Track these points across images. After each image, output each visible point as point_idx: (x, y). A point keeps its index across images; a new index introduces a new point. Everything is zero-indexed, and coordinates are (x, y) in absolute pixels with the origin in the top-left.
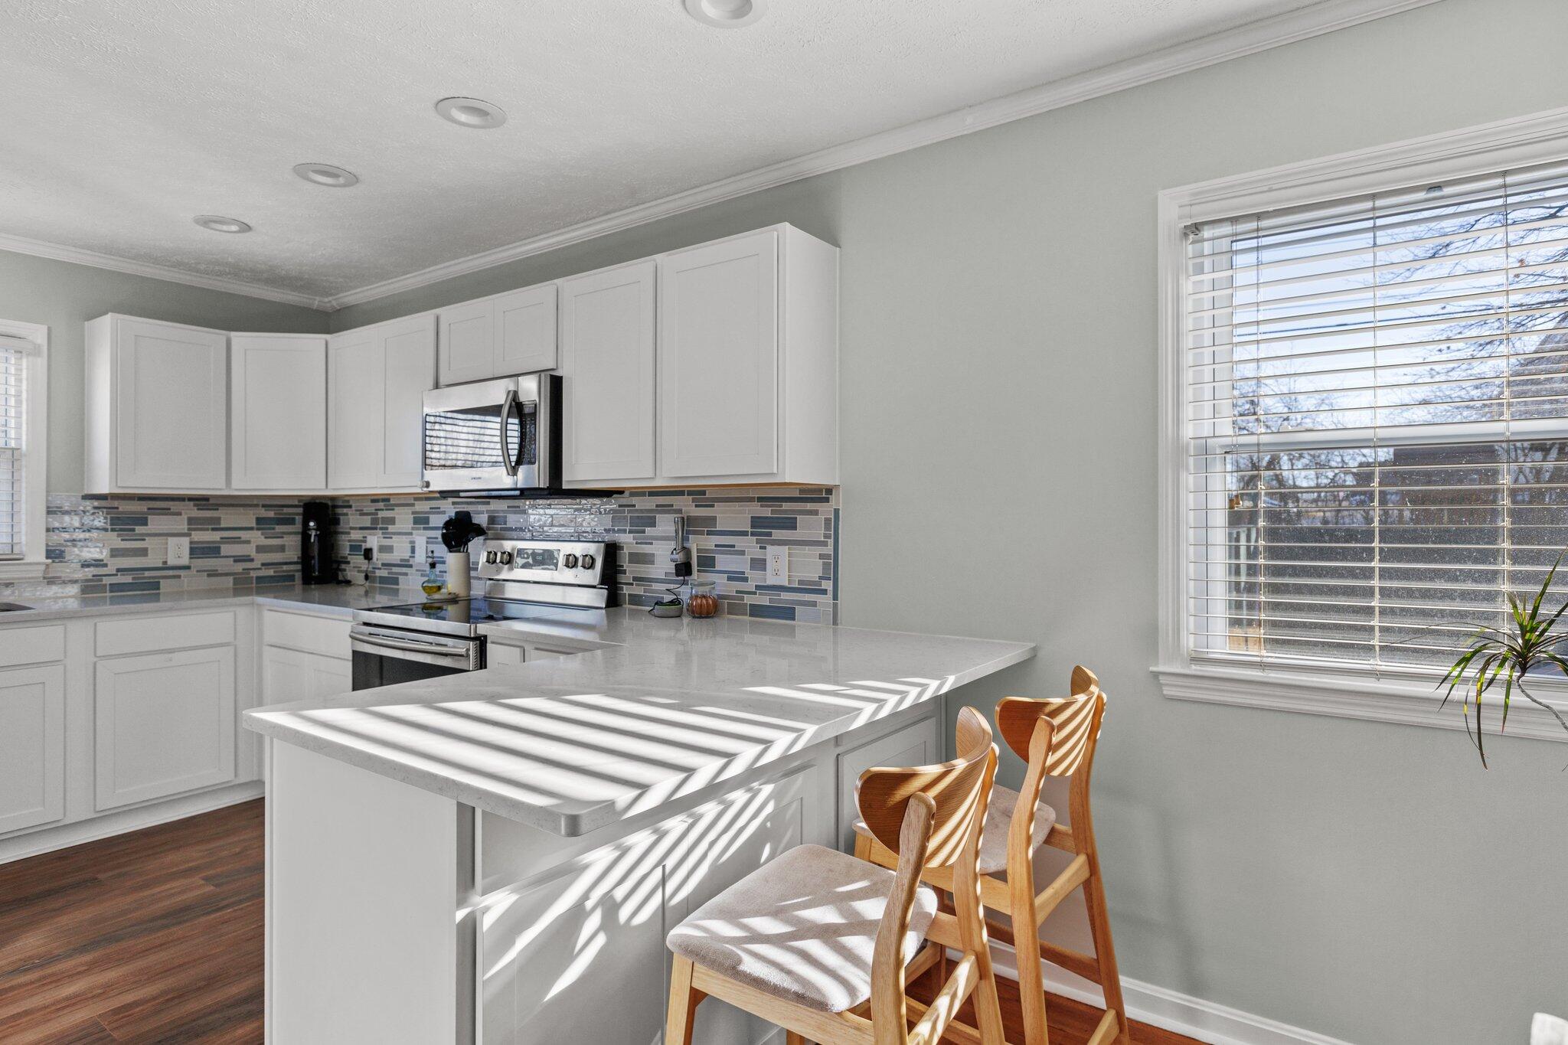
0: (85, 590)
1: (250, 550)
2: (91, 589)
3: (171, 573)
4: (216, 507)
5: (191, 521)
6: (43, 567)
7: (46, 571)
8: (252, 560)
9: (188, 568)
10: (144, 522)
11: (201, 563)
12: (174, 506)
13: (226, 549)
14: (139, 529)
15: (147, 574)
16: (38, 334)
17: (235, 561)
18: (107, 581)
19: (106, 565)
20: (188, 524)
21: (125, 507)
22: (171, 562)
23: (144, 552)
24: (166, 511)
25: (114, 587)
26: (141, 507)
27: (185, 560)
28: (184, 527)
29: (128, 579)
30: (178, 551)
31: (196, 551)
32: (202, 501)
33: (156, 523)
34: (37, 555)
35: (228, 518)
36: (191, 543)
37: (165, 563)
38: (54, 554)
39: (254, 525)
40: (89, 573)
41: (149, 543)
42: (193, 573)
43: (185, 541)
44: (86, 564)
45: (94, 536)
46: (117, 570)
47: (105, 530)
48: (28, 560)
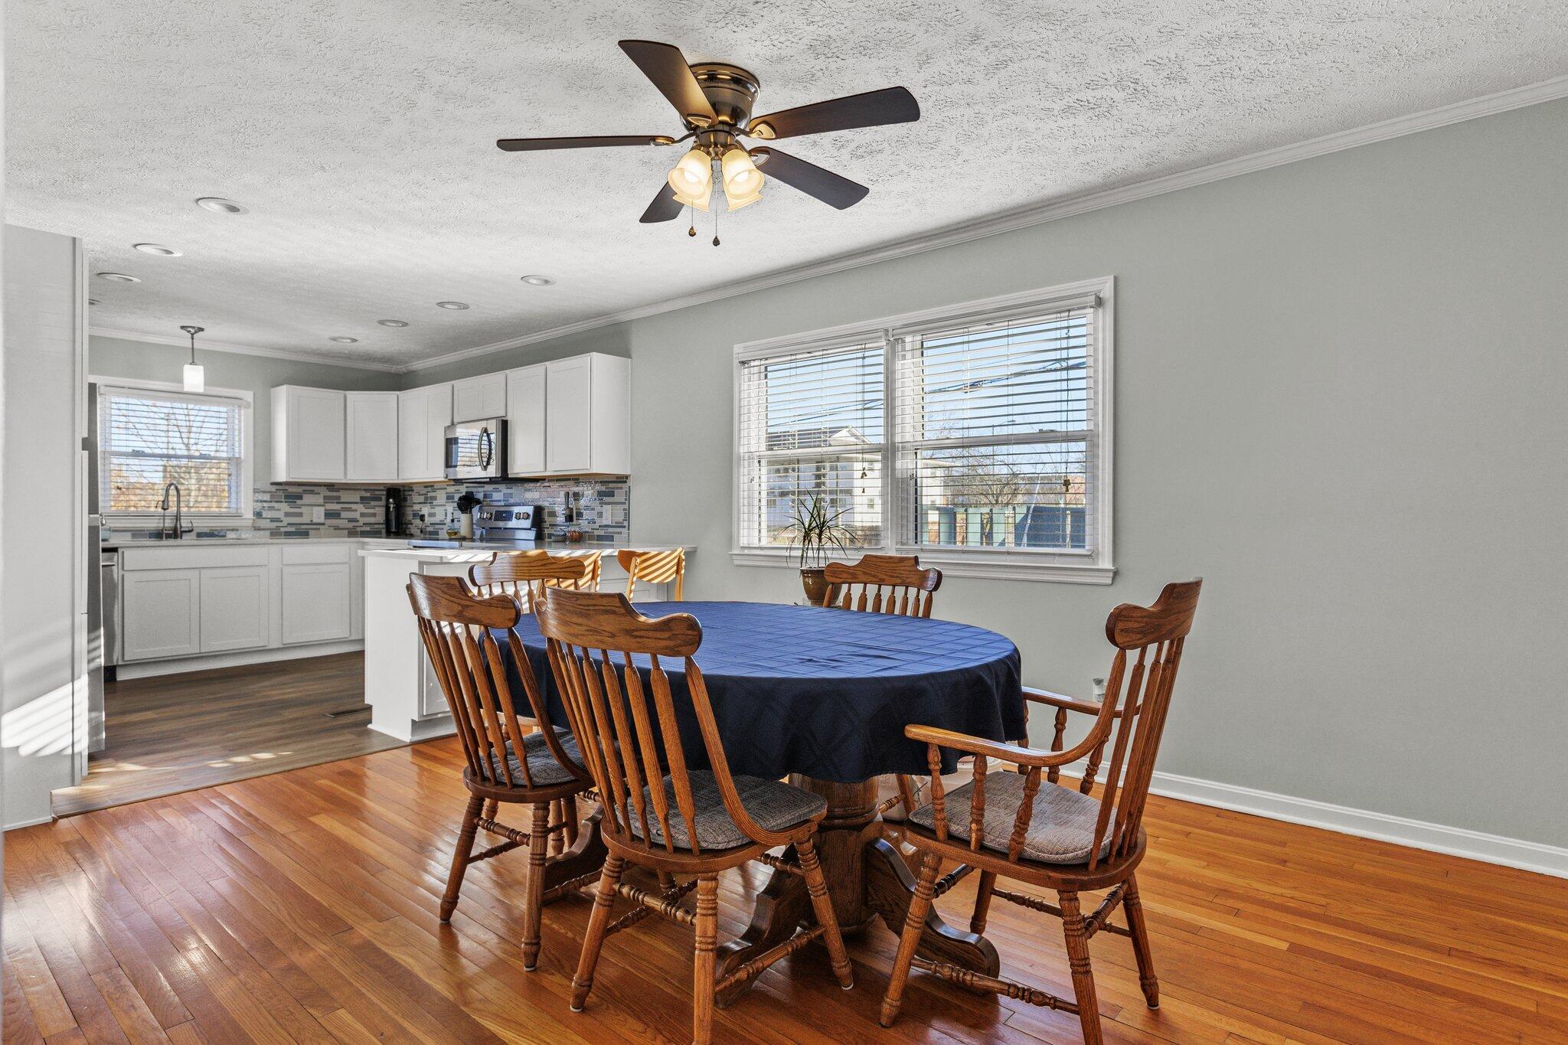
0: (272, 533)
1: (357, 515)
2: (275, 533)
3: (314, 527)
4: (338, 490)
5: (325, 497)
6: (252, 521)
7: (253, 523)
8: (358, 521)
9: (323, 524)
10: (300, 498)
11: (330, 522)
12: (316, 489)
13: (344, 514)
14: (299, 502)
15: (303, 527)
16: (248, 396)
17: (349, 521)
18: (283, 530)
19: (282, 521)
20: (324, 499)
21: (292, 489)
22: (315, 521)
23: (300, 515)
24: (312, 492)
25: (286, 533)
26: (300, 489)
27: (322, 520)
28: (321, 501)
29: (293, 529)
30: (318, 514)
31: (329, 515)
32: (330, 486)
33: (308, 499)
34: (249, 515)
35: (345, 496)
36: (326, 510)
37: (312, 521)
38: (258, 515)
39: (359, 501)
40: (274, 525)
41: (303, 510)
42: (326, 526)
43: (322, 509)
44: (272, 520)
45: (276, 505)
46: (288, 524)
47: (281, 502)
48: (245, 516)
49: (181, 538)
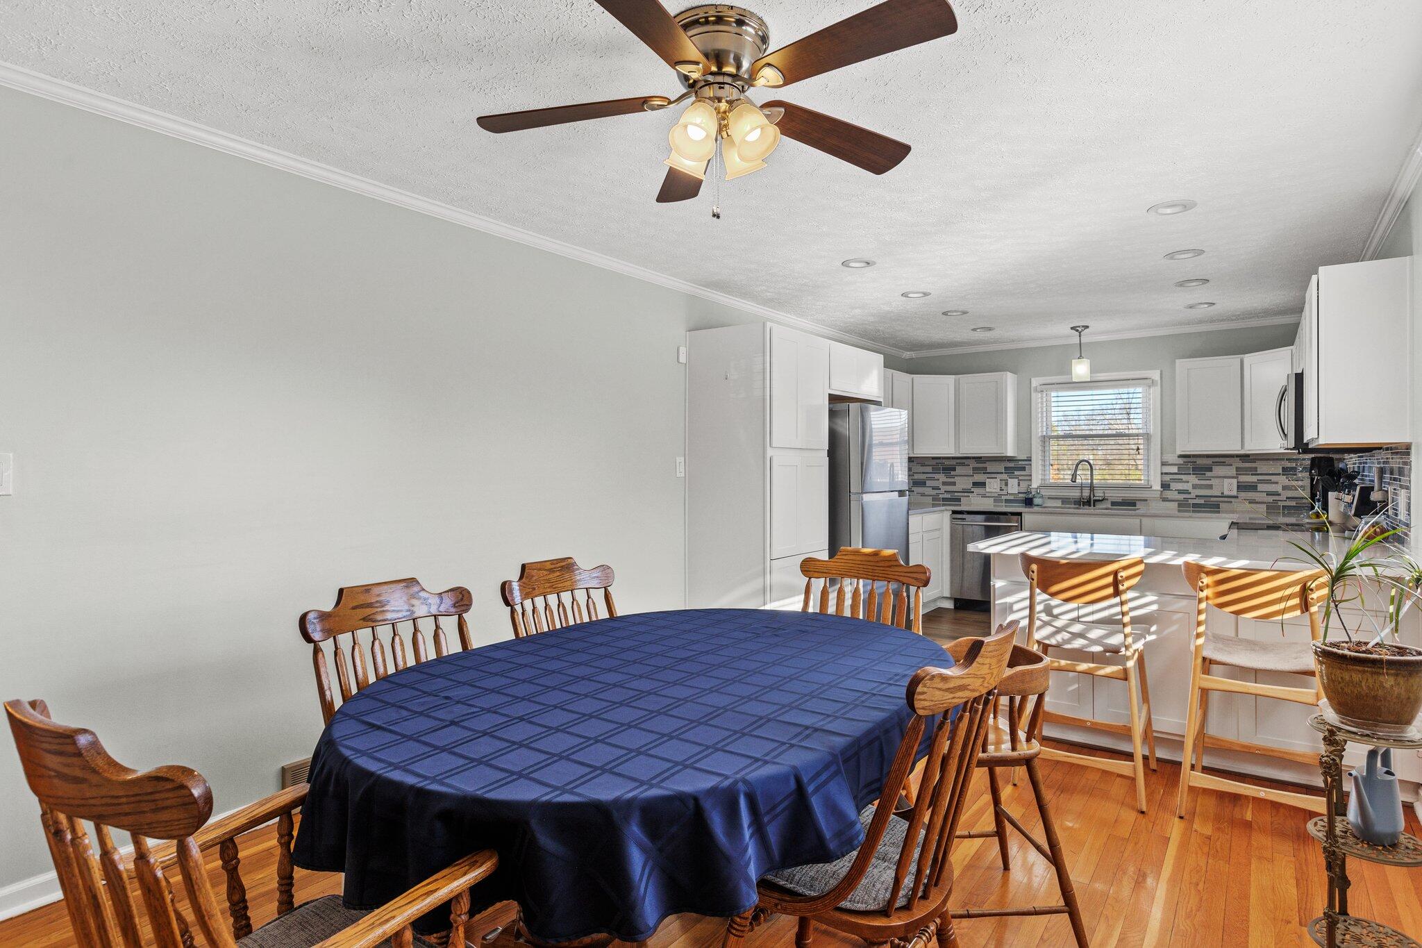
0: (1179, 505)
1: (1279, 488)
2: (1183, 505)
3: (1226, 499)
4: (1254, 461)
5: (1238, 469)
6: (1160, 492)
7: (1161, 494)
8: (1279, 495)
9: (1237, 497)
10: (1210, 470)
11: (1243, 495)
13: (1261, 487)
14: (1208, 474)
15: (1212, 499)
16: (1155, 375)
17: (1267, 495)
18: (1191, 502)
19: (1190, 493)
20: (1236, 471)
21: (1200, 461)
22: (1226, 493)
23: (1210, 487)
24: (1223, 464)
25: (1195, 505)
26: (1209, 461)
27: (1234, 493)
28: (1233, 472)
29: (1202, 501)
30: (1230, 487)
31: (1241, 487)
33: (1219, 471)
34: (1157, 486)
35: (1263, 467)
36: (1238, 482)
37: (1222, 493)
38: (1165, 486)
39: (1281, 472)
40: (1182, 497)
41: (1213, 482)
42: (1240, 500)
43: (1235, 481)
44: (1180, 492)
45: (1184, 477)
46: (1196, 496)
47: (1190, 474)
48: (1154, 488)
49: (1094, 506)
